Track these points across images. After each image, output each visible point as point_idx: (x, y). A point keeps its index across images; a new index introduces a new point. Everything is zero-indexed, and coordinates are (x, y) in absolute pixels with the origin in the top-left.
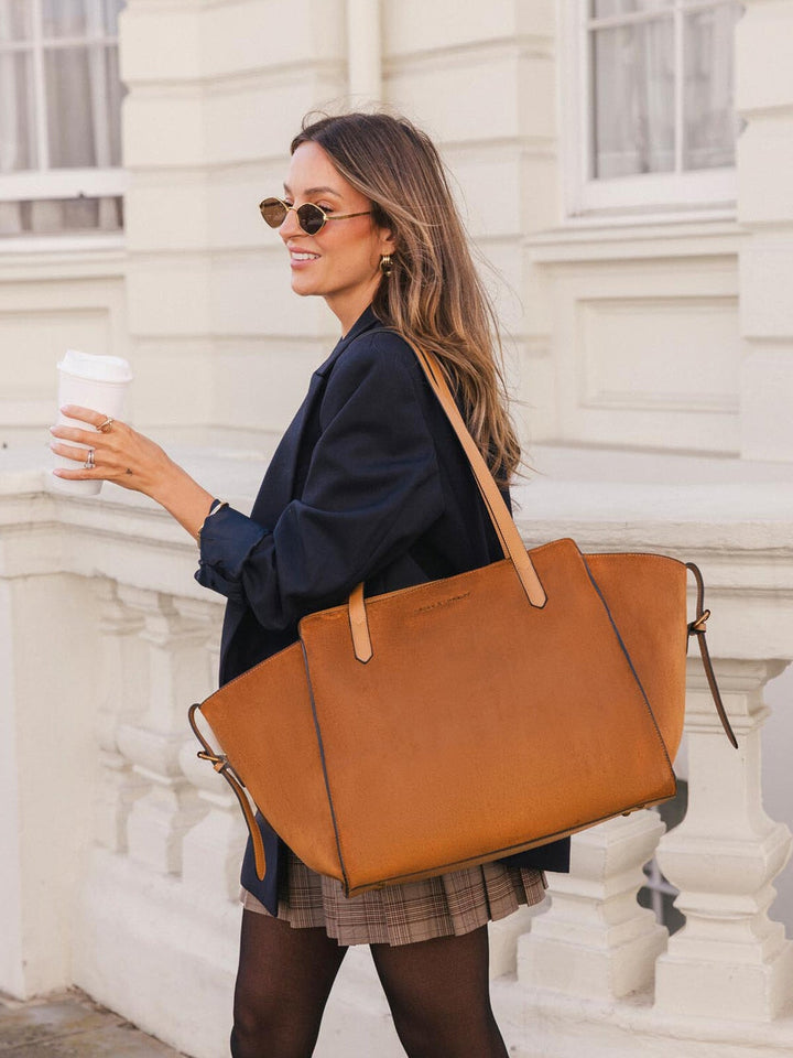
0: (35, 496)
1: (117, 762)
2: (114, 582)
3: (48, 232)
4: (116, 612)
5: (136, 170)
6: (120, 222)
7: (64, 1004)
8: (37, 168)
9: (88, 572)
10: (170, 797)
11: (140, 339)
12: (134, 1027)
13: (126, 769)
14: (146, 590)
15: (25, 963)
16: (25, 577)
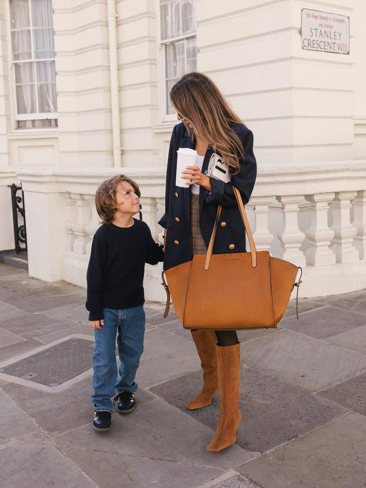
0: (52, 175)
1: (70, 232)
2: (70, 193)
3: (39, 127)
4: (69, 201)
5: (60, 113)
6: (57, 125)
7: (60, 283)
8: (36, 112)
9: (64, 191)
10: (83, 238)
11: (62, 152)
12: (76, 286)
13: (73, 234)
14: (78, 194)
15: (51, 275)
16: (50, 193)
